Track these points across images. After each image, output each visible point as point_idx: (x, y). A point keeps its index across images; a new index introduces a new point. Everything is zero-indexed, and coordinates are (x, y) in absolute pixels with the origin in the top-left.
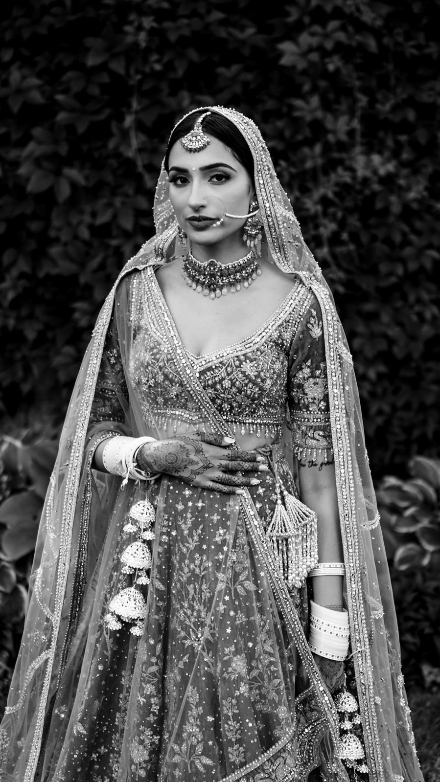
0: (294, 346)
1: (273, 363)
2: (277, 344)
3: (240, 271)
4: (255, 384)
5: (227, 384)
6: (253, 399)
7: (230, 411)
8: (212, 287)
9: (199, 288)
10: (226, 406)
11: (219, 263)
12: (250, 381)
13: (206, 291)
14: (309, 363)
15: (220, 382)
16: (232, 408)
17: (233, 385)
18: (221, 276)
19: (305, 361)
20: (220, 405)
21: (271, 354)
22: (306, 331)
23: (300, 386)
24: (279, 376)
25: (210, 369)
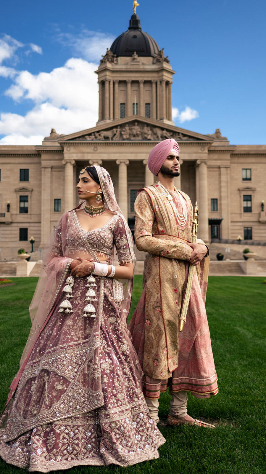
0: (115, 230)
1: (109, 234)
2: (110, 230)
3: (99, 210)
4: (103, 239)
5: (95, 239)
6: (103, 244)
7: (96, 247)
8: (91, 214)
9: (88, 214)
10: (95, 246)
11: (93, 207)
12: (102, 238)
13: (90, 215)
14: (119, 235)
15: (94, 238)
16: (97, 246)
17: (97, 239)
18: (94, 210)
19: (118, 235)
20: (93, 246)
21: (109, 232)
22: (118, 226)
23: (118, 242)
24: (110, 239)
25: (91, 235)
